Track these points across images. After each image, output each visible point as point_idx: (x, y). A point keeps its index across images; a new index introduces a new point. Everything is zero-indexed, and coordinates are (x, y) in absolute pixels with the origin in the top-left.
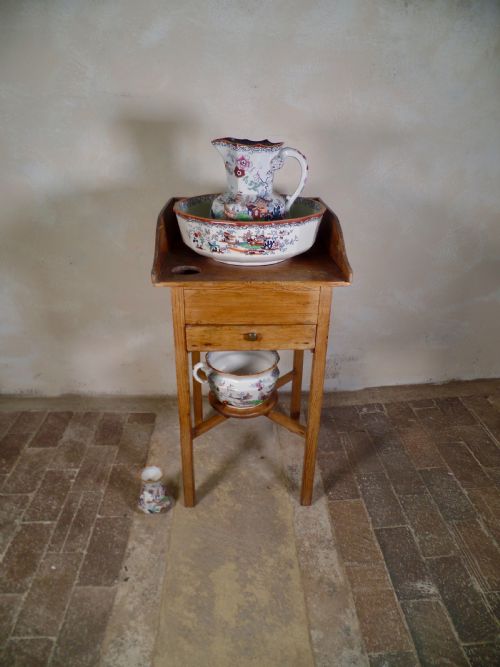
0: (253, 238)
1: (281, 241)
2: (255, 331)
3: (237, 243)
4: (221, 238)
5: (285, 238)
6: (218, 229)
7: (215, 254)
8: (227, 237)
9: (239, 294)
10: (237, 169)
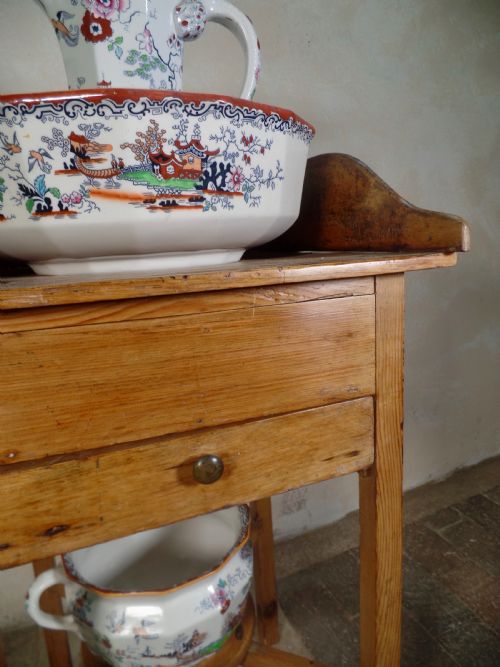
0: (168, 149)
1: (247, 171)
2: (209, 446)
3: (119, 169)
4: (59, 158)
5: (256, 159)
6: (46, 128)
7: (47, 221)
8: (81, 152)
9: (144, 332)
10: (88, 18)
